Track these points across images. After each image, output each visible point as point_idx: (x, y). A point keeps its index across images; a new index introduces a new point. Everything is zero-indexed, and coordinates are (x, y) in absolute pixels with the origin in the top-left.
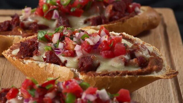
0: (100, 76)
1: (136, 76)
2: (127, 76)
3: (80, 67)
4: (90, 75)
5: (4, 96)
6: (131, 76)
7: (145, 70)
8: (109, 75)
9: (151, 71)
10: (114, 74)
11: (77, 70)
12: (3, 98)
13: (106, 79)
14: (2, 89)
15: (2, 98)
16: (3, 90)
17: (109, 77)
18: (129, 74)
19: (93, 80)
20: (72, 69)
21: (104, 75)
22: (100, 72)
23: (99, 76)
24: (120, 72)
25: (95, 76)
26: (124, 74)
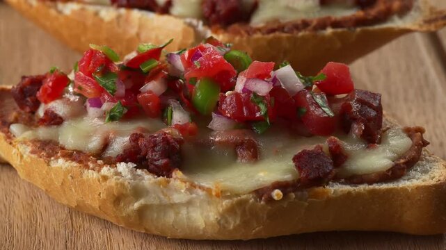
0: (263, 34)
1: (353, 29)
2: (329, 31)
3: (210, 15)
4: (237, 33)
5: (30, 96)
6: (339, 30)
7: (373, 12)
8: (286, 30)
9: (386, 16)
10: (296, 27)
11: (201, 23)
12: (28, 99)
13: (279, 40)
14: (24, 77)
15: (27, 101)
16: (27, 79)
17: (284, 35)
18: (336, 24)
19: (245, 44)
20: (188, 20)
21: (273, 31)
22: (261, 25)
23: (258, 35)
24: (311, 22)
25: (249, 34)
26: (322, 25)
